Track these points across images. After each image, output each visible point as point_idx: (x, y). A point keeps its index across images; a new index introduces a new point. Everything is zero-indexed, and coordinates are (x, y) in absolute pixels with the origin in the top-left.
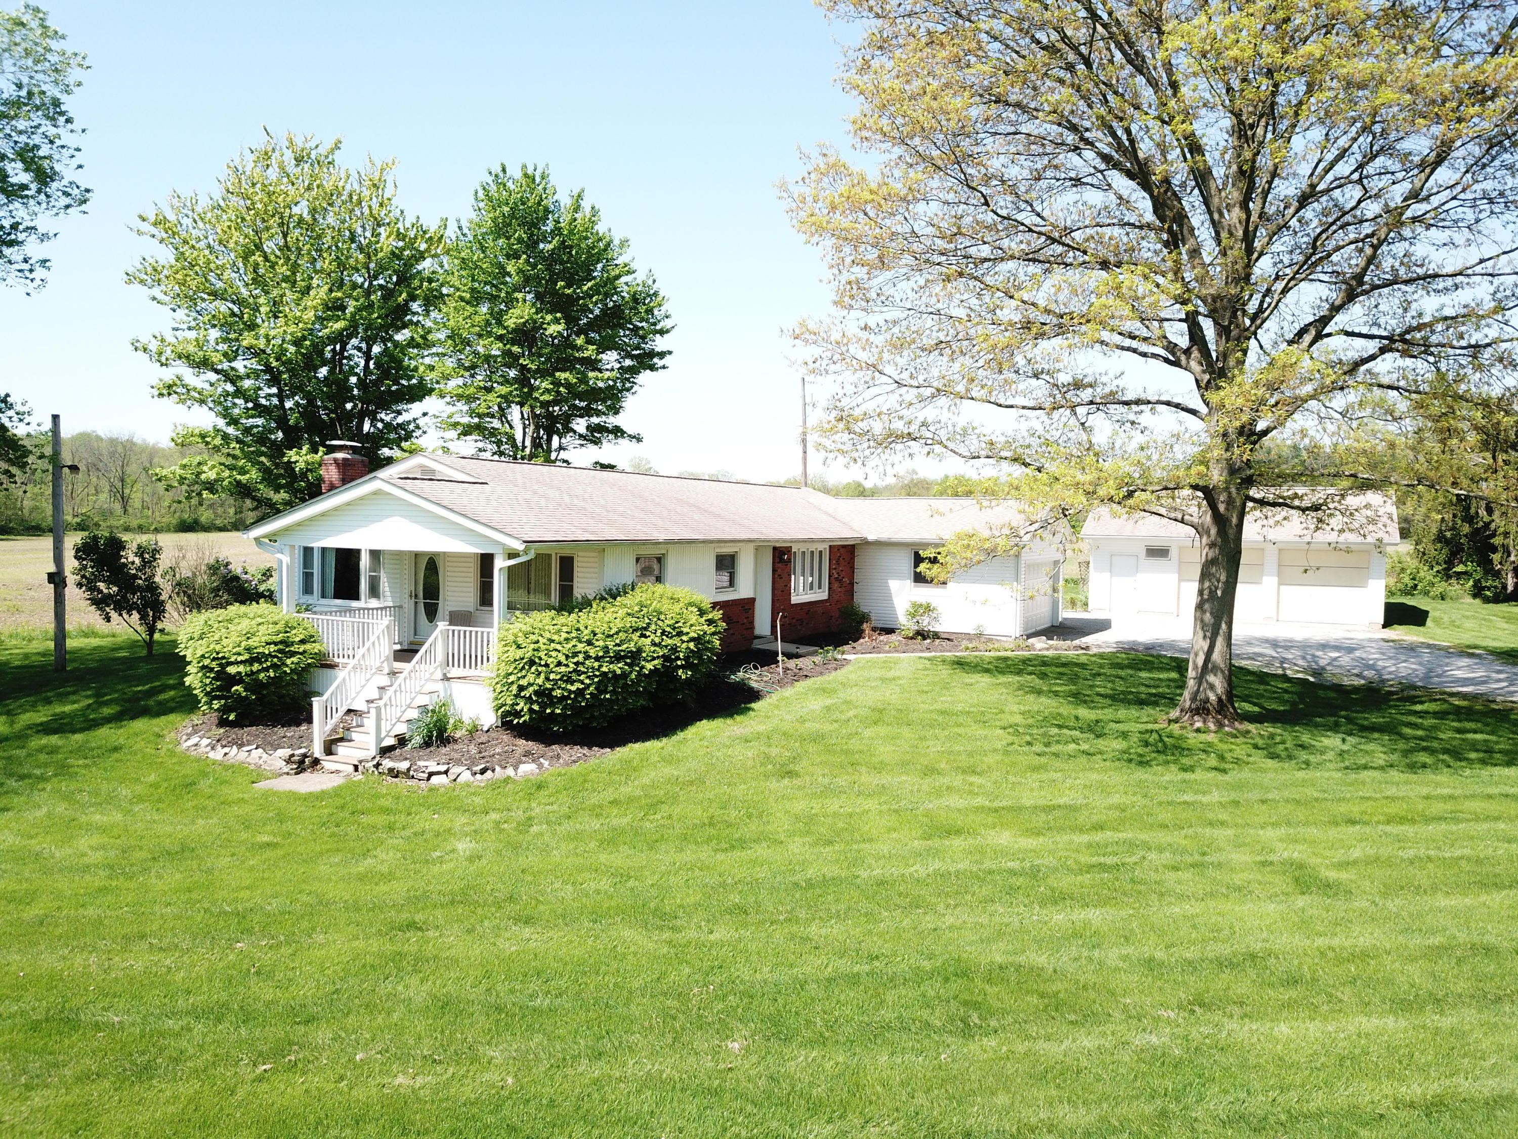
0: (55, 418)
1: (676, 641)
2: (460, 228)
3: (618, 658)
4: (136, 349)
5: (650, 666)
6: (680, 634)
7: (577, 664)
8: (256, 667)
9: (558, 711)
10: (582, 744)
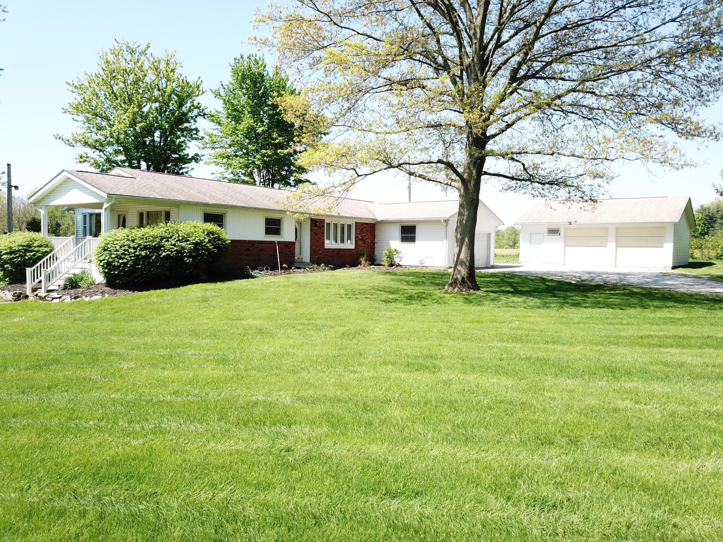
0: (9, 165)
1: (184, 244)
2: (222, 85)
3: (145, 248)
4: (56, 138)
5: (164, 254)
6: (188, 241)
7: (125, 250)
8: (13, 256)
9: (116, 273)
10: (130, 290)
